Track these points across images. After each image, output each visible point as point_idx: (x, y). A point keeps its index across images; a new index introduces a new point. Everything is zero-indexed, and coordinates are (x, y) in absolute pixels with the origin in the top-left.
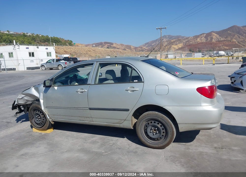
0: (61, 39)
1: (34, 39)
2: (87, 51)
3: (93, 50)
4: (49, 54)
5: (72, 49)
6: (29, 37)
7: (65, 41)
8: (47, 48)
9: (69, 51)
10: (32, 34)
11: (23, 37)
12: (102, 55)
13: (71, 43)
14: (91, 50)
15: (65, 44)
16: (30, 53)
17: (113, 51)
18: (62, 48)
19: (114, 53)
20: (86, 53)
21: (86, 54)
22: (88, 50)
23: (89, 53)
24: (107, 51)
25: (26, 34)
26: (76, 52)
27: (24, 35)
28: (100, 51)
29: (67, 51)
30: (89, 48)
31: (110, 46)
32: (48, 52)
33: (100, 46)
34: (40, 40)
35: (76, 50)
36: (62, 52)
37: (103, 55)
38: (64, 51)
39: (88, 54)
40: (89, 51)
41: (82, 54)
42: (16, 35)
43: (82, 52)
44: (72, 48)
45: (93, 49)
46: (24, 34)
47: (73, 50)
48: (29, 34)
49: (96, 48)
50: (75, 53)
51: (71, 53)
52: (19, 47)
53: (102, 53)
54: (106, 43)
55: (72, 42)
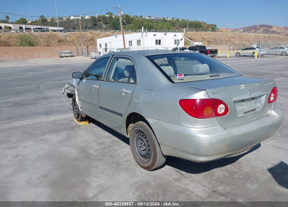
0: (203, 24)
1: (174, 24)
2: (230, 38)
3: (239, 37)
4: (176, 42)
5: (211, 36)
6: (168, 22)
7: (208, 25)
8: (176, 35)
9: (208, 37)
10: (172, 19)
11: (163, 23)
12: (249, 43)
13: (213, 28)
14: (236, 36)
15: (206, 29)
16: (156, 41)
17: (268, 36)
18: (199, 34)
19: (269, 40)
20: (229, 40)
21: (227, 41)
22: (232, 36)
23: (233, 40)
24: (259, 36)
25: (166, 19)
26: (216, 38)
27: (164, 21)
28: (248, 37)
29: (204, 37)
30: (233, 34)
31: (268, 30)
32: (176, 39)
33: (253, 31)
34: (179, 25)
35: (216, 36)
36: (199, 39)
37: (251, 43)
38: (202, 38)
39: (231, 41)
40: (233, 38)
41: (222, 41)
42: (157, 20)
43: (223, 38)
44: (211, 34)
45: (239, 35)
46: (164, 19)
47: (213, 36)
48: (169, 19)
49: (243, 33)
50: (214, 40)
51: (210, 41)
52: (147, 34)
53: (250, 39)
54: (261, 26)
55: (216, 26)
